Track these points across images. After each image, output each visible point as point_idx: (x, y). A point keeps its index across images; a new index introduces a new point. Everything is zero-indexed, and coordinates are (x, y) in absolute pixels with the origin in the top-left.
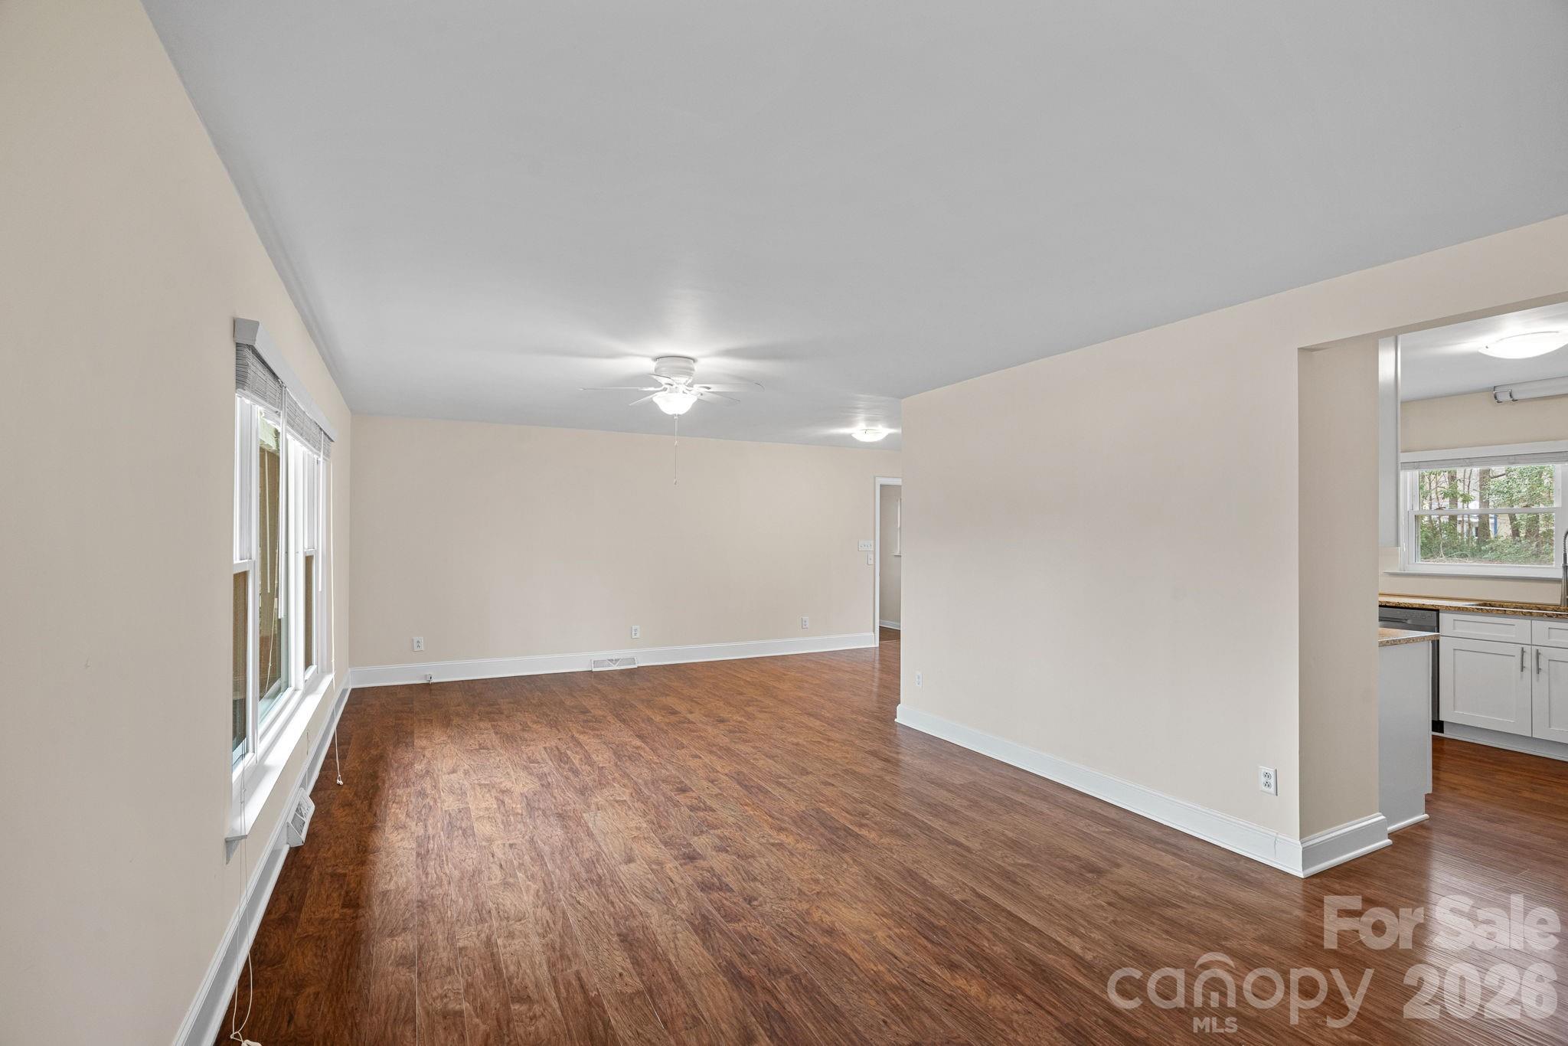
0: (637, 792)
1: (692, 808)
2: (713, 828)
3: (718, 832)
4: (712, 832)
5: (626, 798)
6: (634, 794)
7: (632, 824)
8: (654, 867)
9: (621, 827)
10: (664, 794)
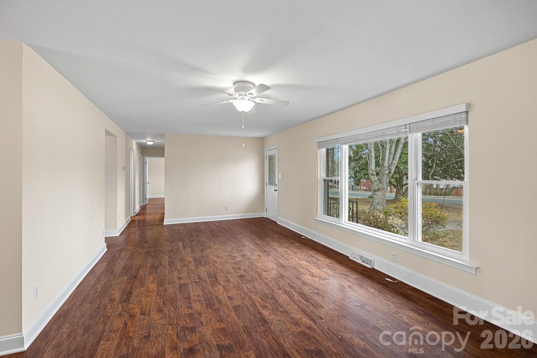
0: (260, 275)
1: (240, 269)
2: (235, 262)
3: (234, 261)
4: (236, 261)
5: (264, 273)
6: (261, 274)
7: (260, 264)
8: (253, 254)
9: (263, 263)
10: (249, 274)
